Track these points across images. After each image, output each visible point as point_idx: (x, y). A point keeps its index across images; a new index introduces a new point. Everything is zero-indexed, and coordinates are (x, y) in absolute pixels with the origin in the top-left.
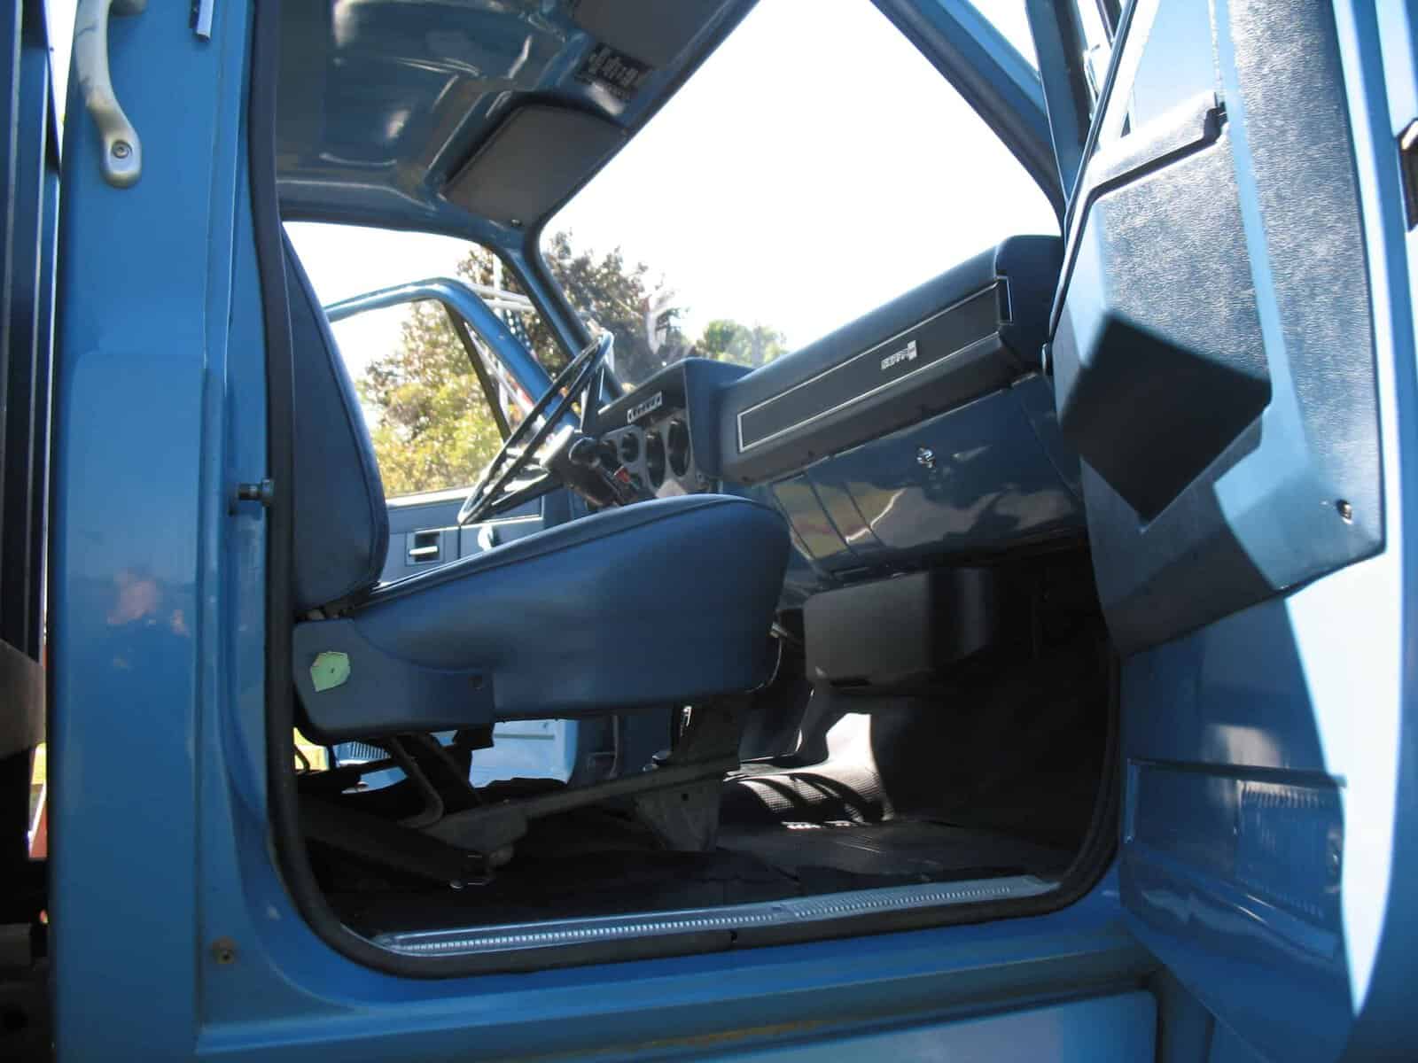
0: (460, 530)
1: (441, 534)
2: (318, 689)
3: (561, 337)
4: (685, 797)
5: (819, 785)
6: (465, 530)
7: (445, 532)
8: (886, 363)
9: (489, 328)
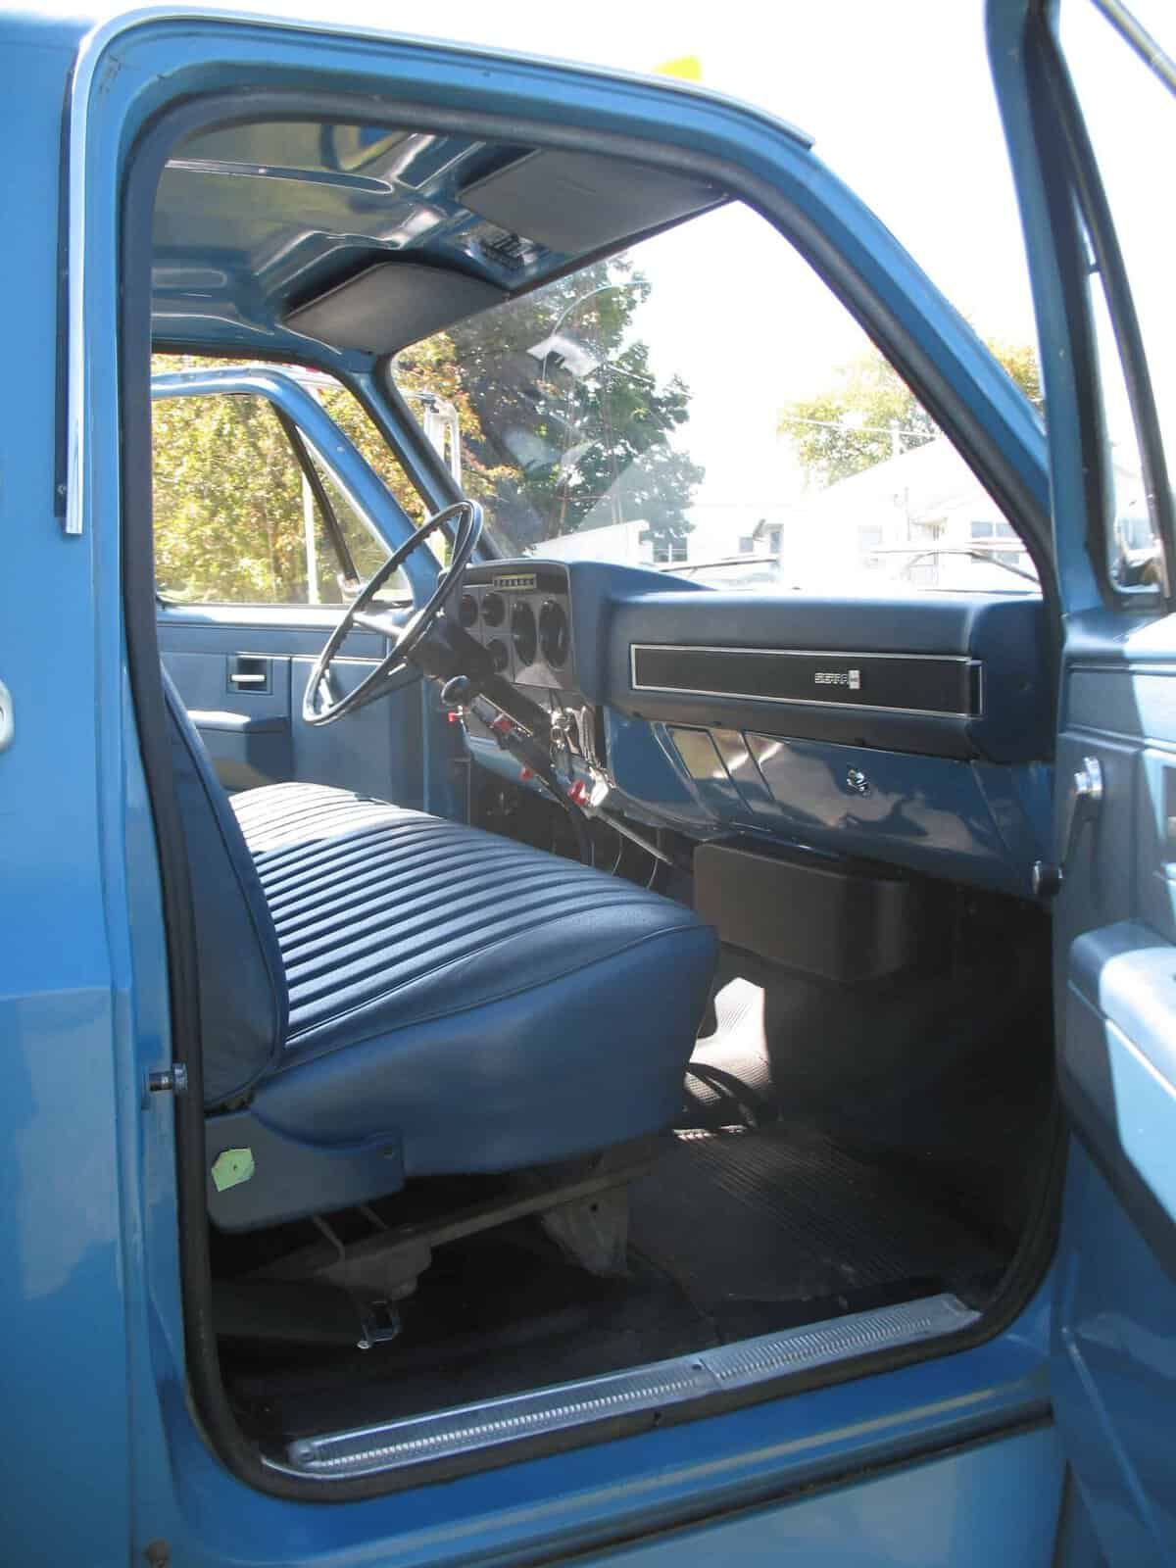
0: (290, 662)
1: (268, 663)
2: (220, 1189)
3: (420, 482)
4: (594, 1208)
5: (710, 1079)
6: (297, 663)
7: (272, 661)
8: (821, 678)
9: (324, 434)
